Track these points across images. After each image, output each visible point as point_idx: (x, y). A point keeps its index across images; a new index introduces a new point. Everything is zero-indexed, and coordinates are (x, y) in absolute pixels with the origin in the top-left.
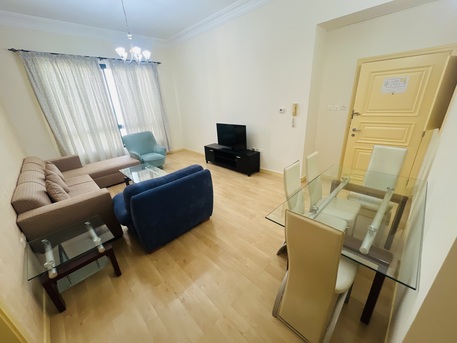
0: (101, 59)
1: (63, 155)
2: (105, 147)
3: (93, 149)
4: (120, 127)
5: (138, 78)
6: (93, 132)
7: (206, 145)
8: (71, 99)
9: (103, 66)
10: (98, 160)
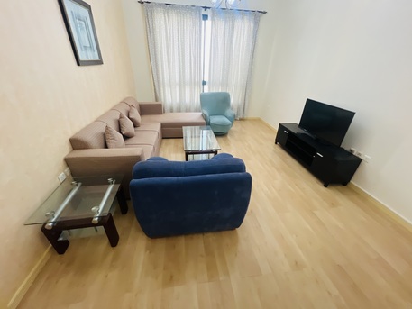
0: (206, 8)
1: (157, 100)
2: (187, 100)
3: (178, 100)
4: (204, 83)
5: (235, 32)
6: (182, 84)
7: (282, 122)
8: (171, 50)
9: (205, 17)
10: (179, 110)
